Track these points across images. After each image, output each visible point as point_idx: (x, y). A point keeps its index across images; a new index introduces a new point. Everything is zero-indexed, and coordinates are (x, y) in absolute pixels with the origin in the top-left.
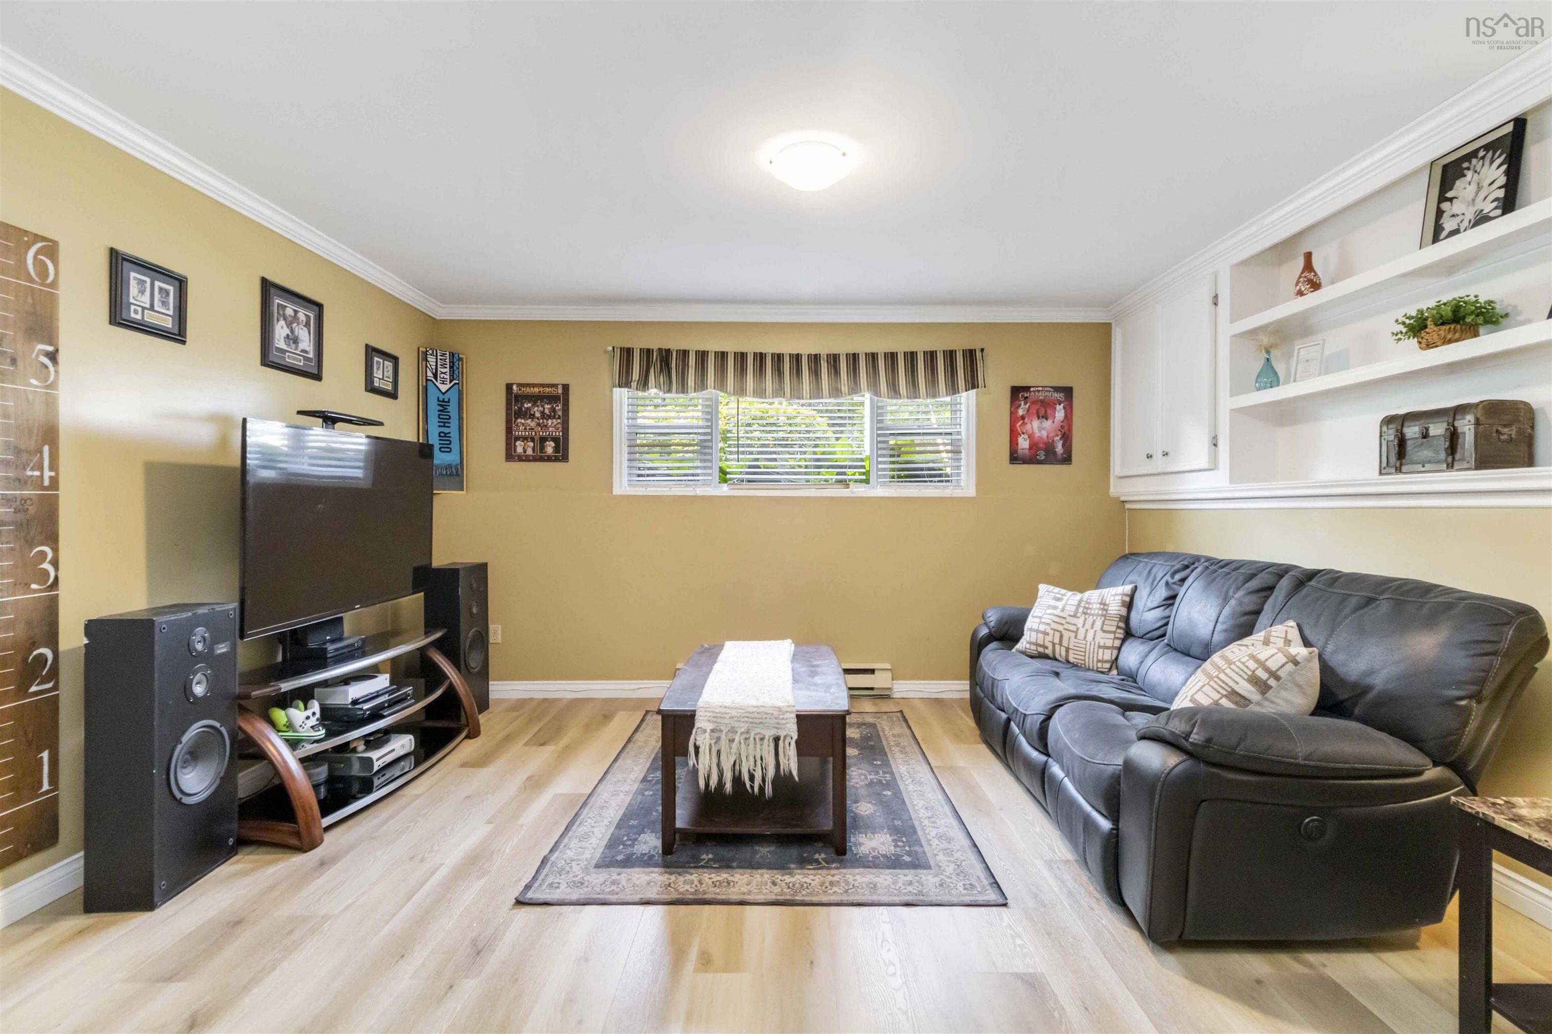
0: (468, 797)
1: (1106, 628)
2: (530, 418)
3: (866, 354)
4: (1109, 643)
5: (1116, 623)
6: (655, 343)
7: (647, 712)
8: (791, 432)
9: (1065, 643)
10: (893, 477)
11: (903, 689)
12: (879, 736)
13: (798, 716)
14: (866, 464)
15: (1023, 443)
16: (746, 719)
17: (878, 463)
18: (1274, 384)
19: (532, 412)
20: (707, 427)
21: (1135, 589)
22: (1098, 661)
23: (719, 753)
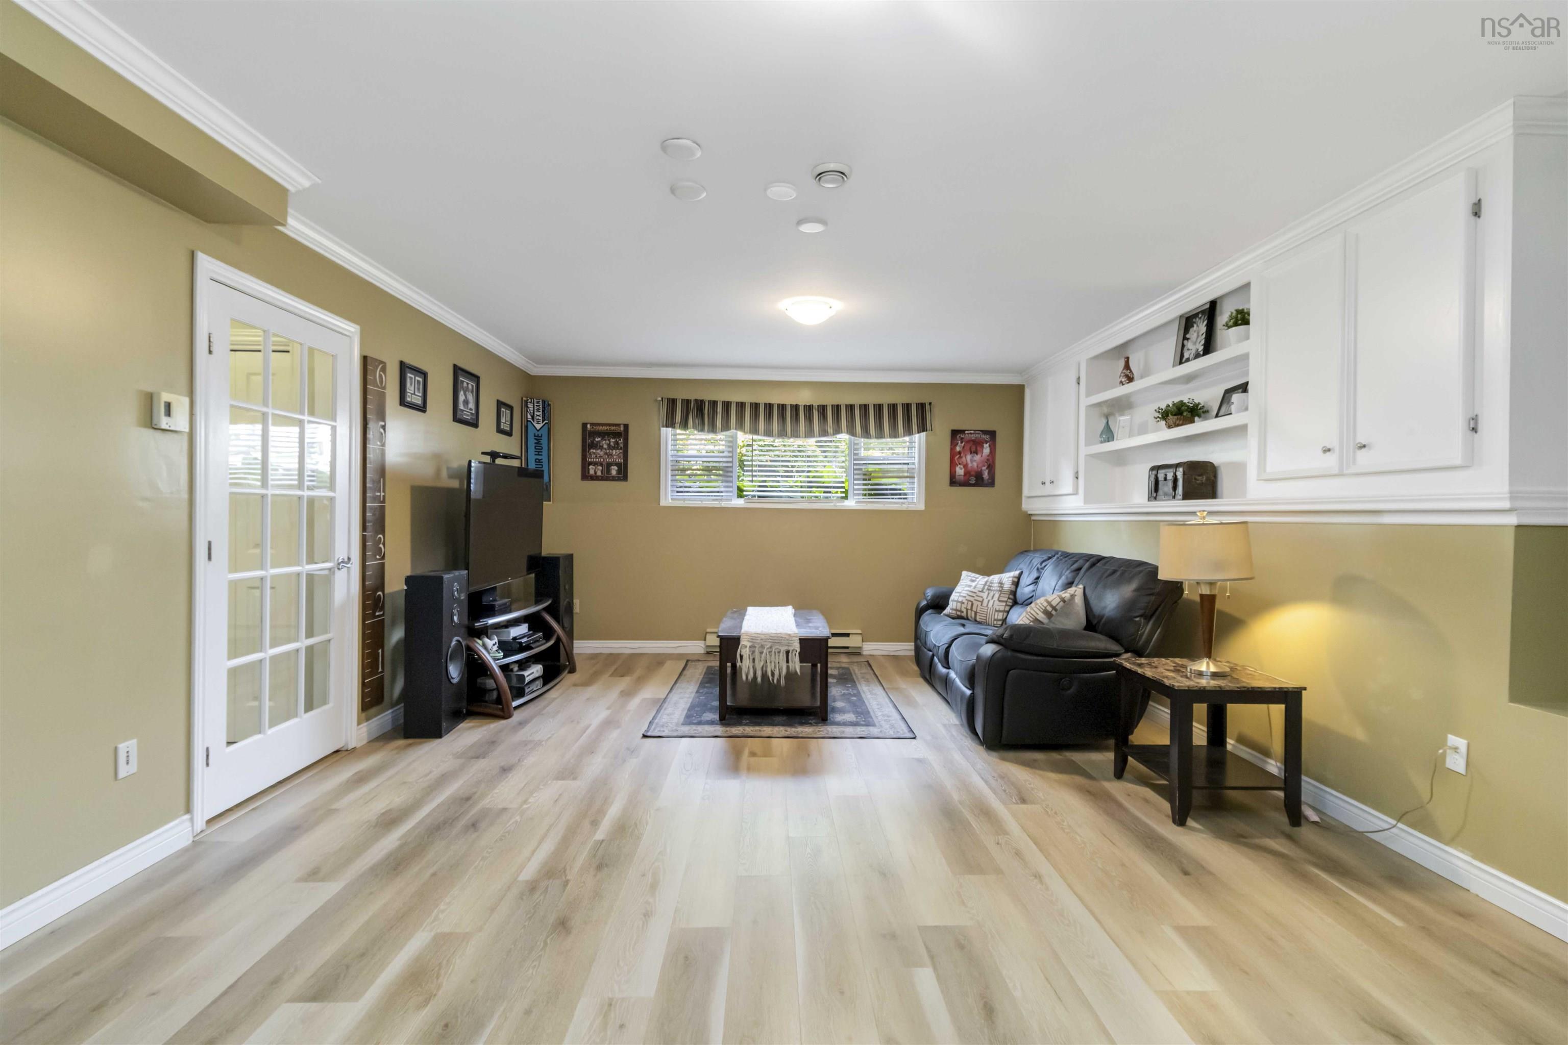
0: (588, 699)
1: (1001, 599)
2: (599, 449)
3: (846, 405)
4: (1002, 608)
5: (1007, 596)
6: (692, 396)
7: (688, 661)
8: (785, 451)
9: (974, 609)
10: (865, 495)
11: (870, 648)
12: (851, 673)
13: (800, 639)
14: (846, 485)
15: (960, 471)
16: (770, 640)
17: (854, 484)
18: (1110, 439)
19: (601, 445)
20: (729, 457)
21: (1021, 573)
22: (995, 620)
23: (754, 660)
